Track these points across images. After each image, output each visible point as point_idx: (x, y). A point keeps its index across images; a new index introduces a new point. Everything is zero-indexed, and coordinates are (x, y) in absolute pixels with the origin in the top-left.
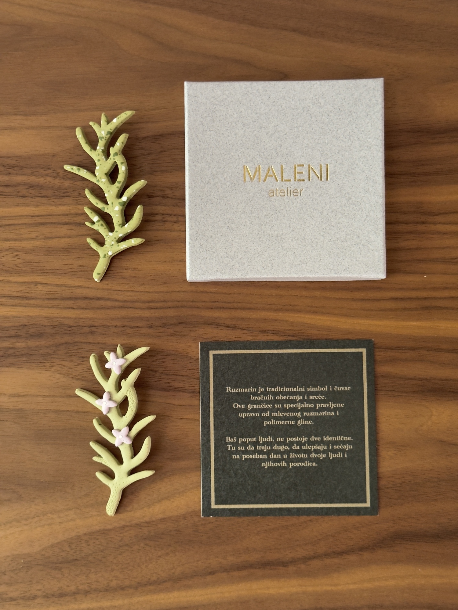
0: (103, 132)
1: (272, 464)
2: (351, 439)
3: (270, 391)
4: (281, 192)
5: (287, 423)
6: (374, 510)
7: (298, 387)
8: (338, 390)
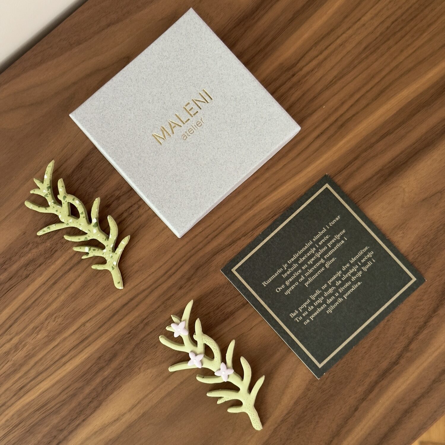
0: (44, 191)
1: (333, 307)
2: (368, 247)
3: (291, 262)
4: (190, 131)
5: (319, 272)
6: (421, 279)
7: (306, 244)
8: (333, 224)
